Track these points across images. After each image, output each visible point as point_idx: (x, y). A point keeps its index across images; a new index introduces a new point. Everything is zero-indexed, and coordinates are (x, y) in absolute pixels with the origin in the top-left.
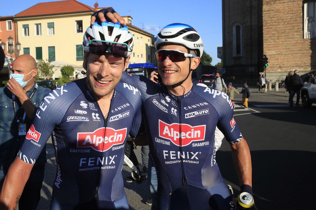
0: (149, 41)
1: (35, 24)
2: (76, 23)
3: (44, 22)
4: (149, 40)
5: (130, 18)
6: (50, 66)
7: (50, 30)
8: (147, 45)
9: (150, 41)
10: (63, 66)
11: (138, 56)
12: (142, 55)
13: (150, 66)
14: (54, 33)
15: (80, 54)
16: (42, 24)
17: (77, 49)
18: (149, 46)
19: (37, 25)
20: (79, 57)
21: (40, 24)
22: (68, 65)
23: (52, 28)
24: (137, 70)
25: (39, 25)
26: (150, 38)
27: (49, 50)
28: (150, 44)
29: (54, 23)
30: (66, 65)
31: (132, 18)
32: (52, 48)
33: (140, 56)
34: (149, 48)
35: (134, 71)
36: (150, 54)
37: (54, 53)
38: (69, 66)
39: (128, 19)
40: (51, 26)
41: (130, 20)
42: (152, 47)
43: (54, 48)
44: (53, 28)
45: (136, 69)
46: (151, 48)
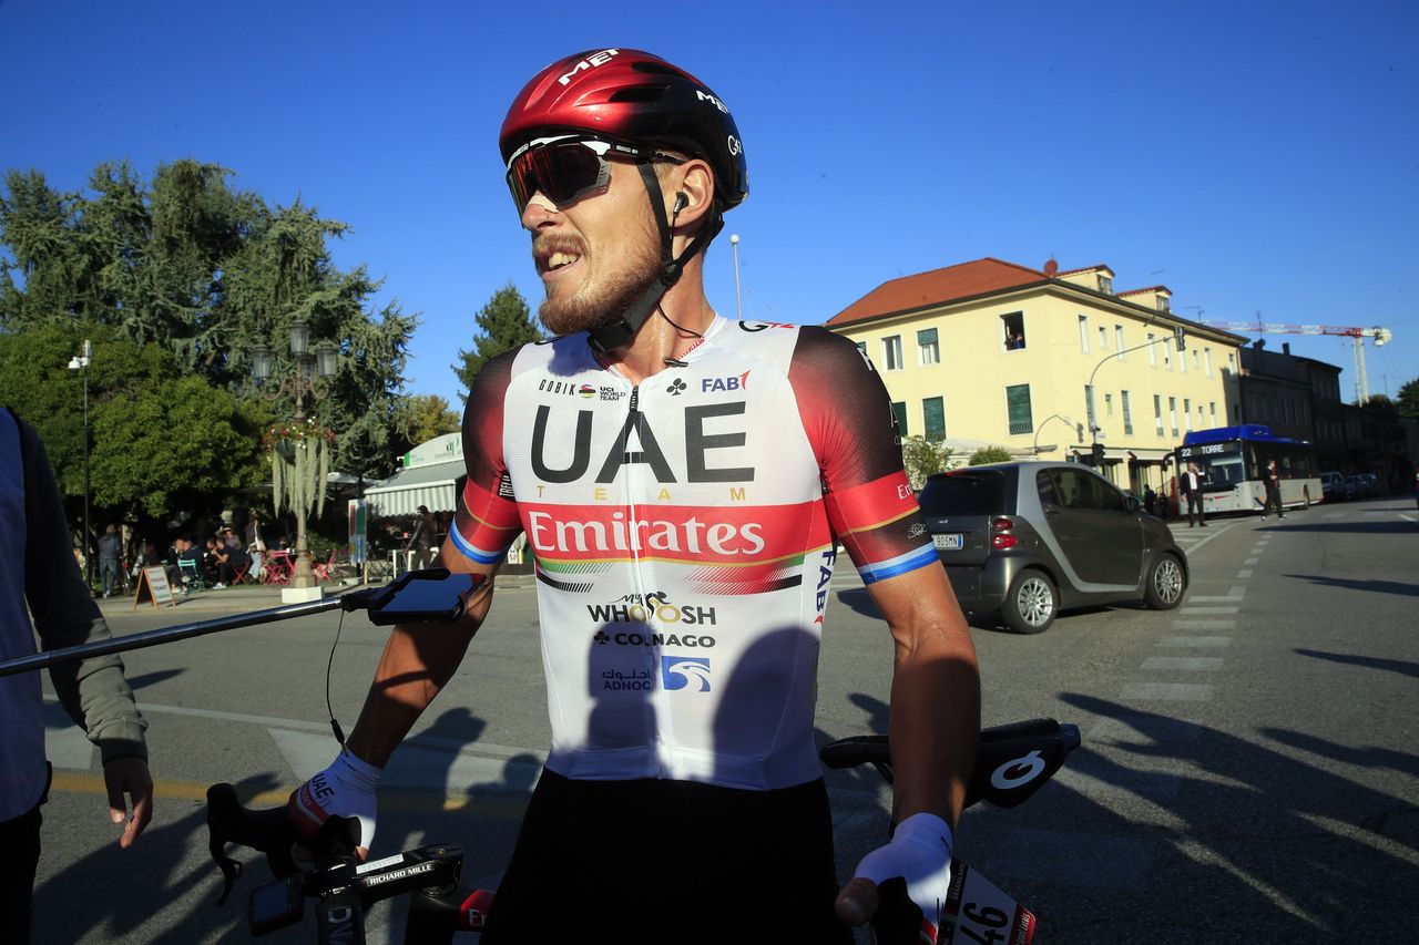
0: (1231, 360)
1: (883, 339)
2: (1003, 321)
3: (908, 332)
4: (1231, 355)
5: (1162, 294)
6: (939, 452)
7: (926, 350)
8: (1225, 372)
9: (1235, 357)
10: (976, 451)
11: (1200, 408)
12: (1212, 404)
13: (1260, 436)
14: (938, 360)
15: (1020, 412)
16: (902, 337)
17: (1009, 398)
18: (1234, 375)
19: (889, 341)
20: (1019, 422)
21: (897, 337)
22: (990, 448)
23: (931, 346)
24: (1217, 448)
25: (894, 341)
26: (1233, 350)
27: (925, 409)
28: (1235, 368)
29: (936, 329)
30: (986, 448)
31: (1170, 293)
32: (936, 402)
33: (1207, 408)
34: (1234, 382)
35: (1206, 455)
36: (1238, 401)
37: (941, 415)
38: (993, 448)
39: (1158, 296)
40: (929, 339)
41: (1165, 299)
42: (1244, 376)
43: (939, 401)
44: (936, 344)
45: (1215, 447)
46: (1241, 379)
